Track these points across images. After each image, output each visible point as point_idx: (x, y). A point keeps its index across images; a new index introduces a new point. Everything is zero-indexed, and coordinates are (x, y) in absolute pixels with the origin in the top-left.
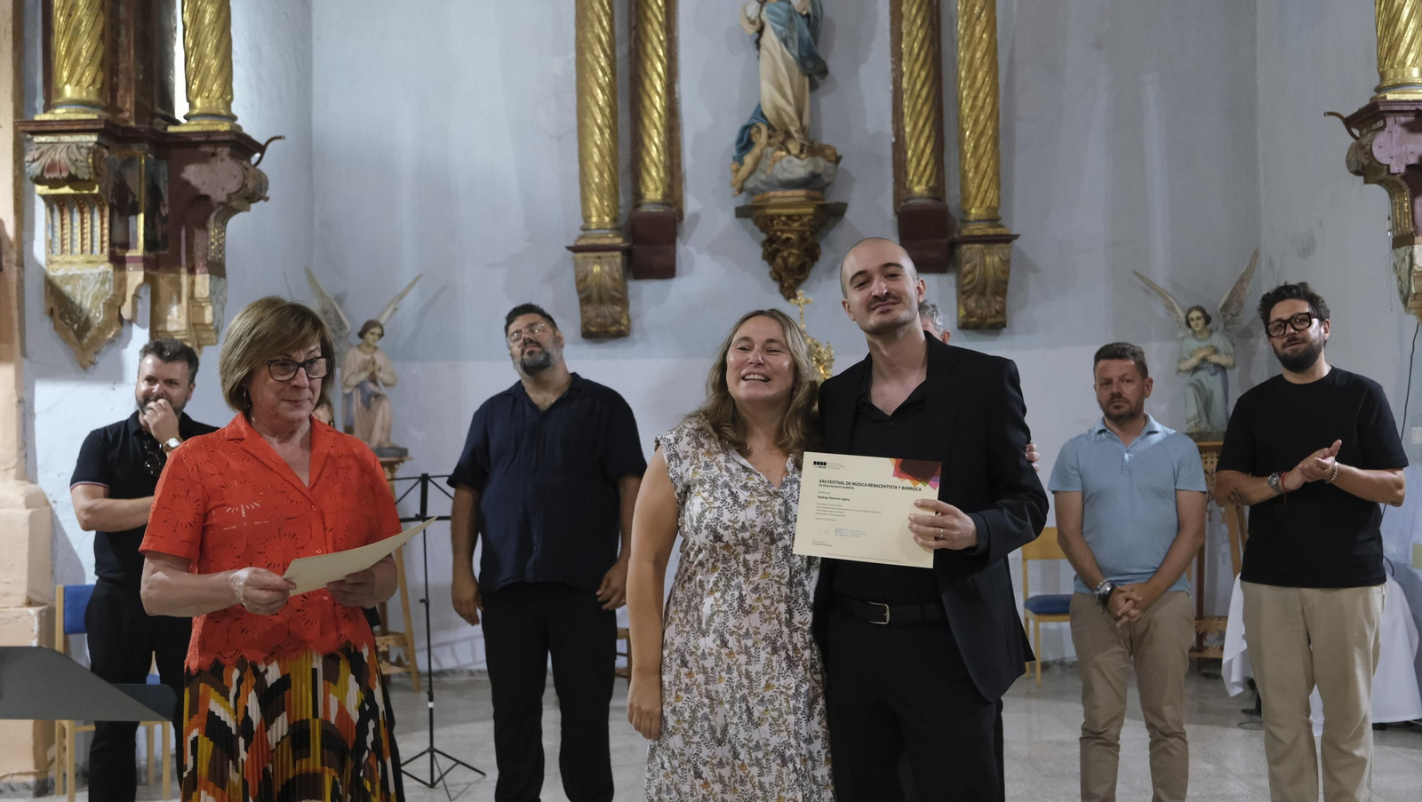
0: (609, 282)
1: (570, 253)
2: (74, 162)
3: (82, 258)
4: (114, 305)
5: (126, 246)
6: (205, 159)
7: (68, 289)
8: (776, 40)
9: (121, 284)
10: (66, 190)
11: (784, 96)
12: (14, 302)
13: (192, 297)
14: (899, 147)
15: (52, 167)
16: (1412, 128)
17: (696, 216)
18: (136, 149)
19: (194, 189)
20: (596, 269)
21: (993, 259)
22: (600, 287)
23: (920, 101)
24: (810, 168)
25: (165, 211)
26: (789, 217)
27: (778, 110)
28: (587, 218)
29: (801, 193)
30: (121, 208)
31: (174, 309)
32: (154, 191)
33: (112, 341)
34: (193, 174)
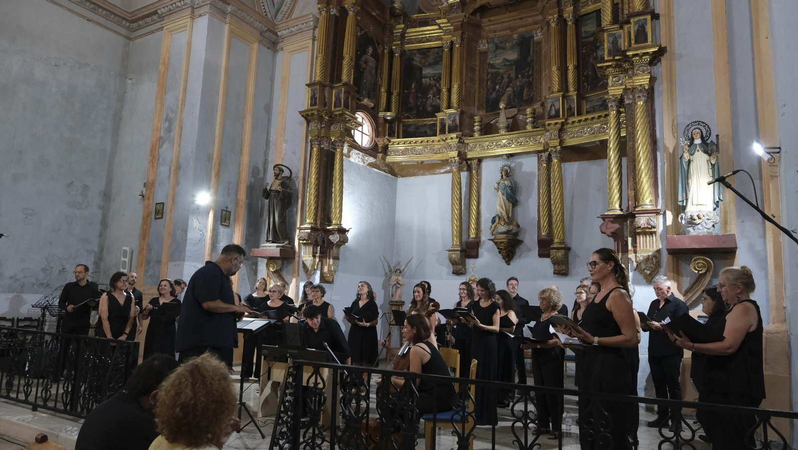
0: (457, 260)
1: (448, 252)
2: (305, 236)
3: (308, 256)
4: (313, 265)
5: (316, 253)
6: (333, 234)
7: (305, 262)
8: (501, 194)
9: (314, 261)
10: (305, 242)
11: (503, 209)
12: (297, 265)
13: (329, 264)
14: (539, 221)
15: (301, 237)
16: (612, 222)
17: (484, 242)
18: (319, 232)
19: (331, 241)
20: (454, 256)
21: (560, 254)
22: (454, 260)
23: (545, 207)
24: (507, 229)
25: (325, 245)
26: (501, 242)
27: (501, 213)
28: (453, 242)
29: (505, 235)
30: (315, 245)
31: (326, 267)
32: (324, 241)
33: (313, 274)
34: (331, 238)
